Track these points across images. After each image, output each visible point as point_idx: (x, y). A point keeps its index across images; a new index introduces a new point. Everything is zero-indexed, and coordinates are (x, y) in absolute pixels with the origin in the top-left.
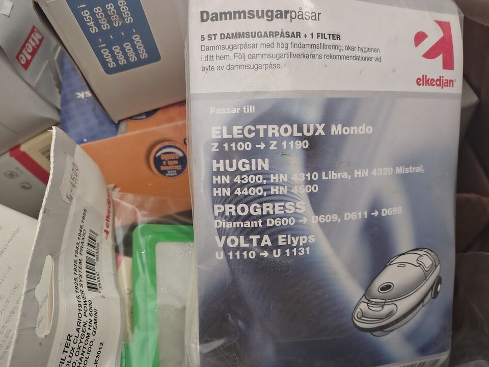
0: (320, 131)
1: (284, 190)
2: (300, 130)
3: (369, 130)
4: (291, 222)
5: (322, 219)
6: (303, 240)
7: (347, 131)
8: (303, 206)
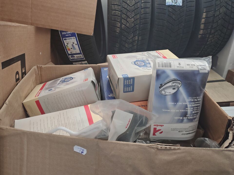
0: (184, 118)
1: (191, 108)
2: (187, 118)
3: (175, 118)
4: (191, 103)
5: (186, 103)
6: (190, 100)
7: (179, 118)
8: (189, 106)
